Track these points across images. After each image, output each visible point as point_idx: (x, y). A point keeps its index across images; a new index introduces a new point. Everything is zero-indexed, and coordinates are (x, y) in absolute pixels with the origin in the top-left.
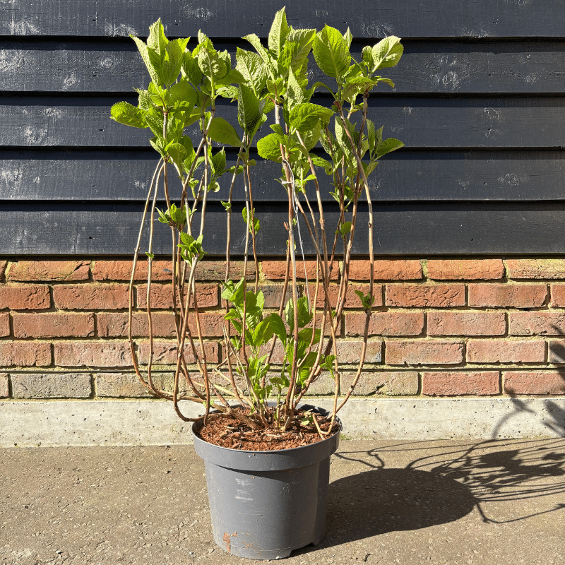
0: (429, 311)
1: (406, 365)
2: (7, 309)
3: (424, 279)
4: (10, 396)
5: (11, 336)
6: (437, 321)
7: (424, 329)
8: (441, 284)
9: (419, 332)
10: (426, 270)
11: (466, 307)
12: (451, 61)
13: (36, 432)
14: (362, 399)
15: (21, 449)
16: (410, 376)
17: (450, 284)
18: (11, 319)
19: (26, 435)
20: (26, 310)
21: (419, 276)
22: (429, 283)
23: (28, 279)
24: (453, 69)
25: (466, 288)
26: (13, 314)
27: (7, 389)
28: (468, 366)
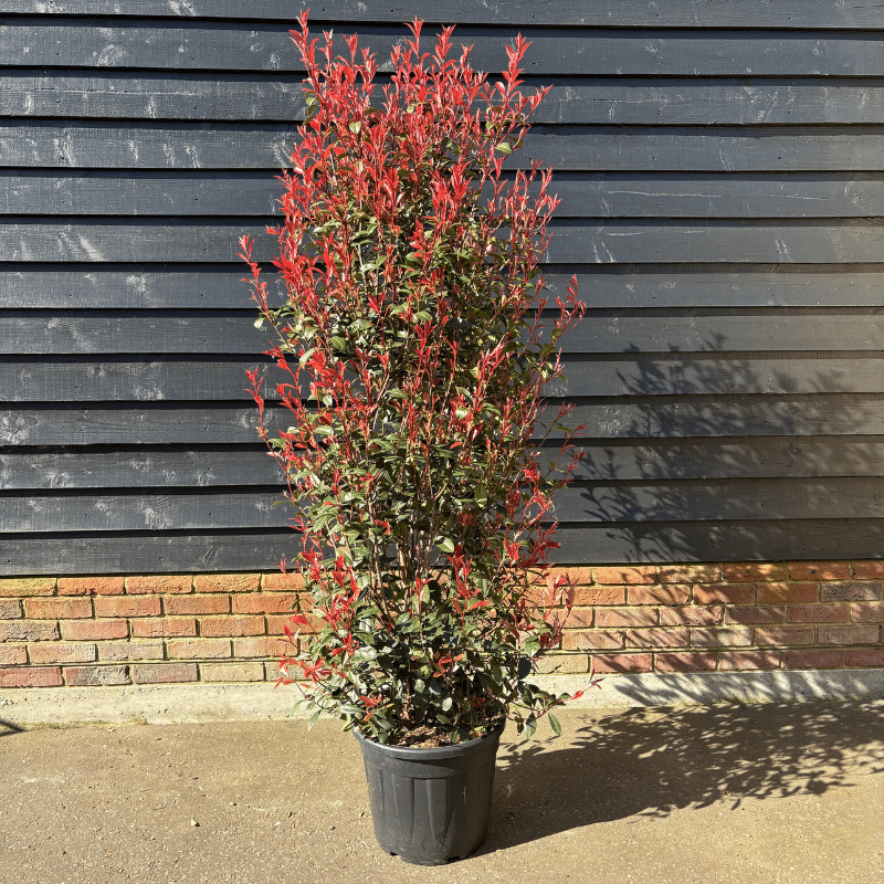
0: (597, 608)
1: (578, 650)
2: (263, 613)
3: (593, 583)
4: (265, 680)
5: (266, 634)
6: (603, 615)
7: (593, 622)
8: (605, 587)
9: (589, 624)
10: (594, 577)
11: (626, 605)
12: (615, 411)
13: (284, 707)
14: (544, 676)
15: (276, 722)
16: (582, 658)
17: (613, 587)
18: (266, 620)
19: (278, 709)
20: (278, 614)
21: (589, 582)
22: (597, 586)
23: (280, 589)
24: (616, 418)
25: (626, 590)
26: (268, 617)
27: (262, 675)
28: (628, 650)
